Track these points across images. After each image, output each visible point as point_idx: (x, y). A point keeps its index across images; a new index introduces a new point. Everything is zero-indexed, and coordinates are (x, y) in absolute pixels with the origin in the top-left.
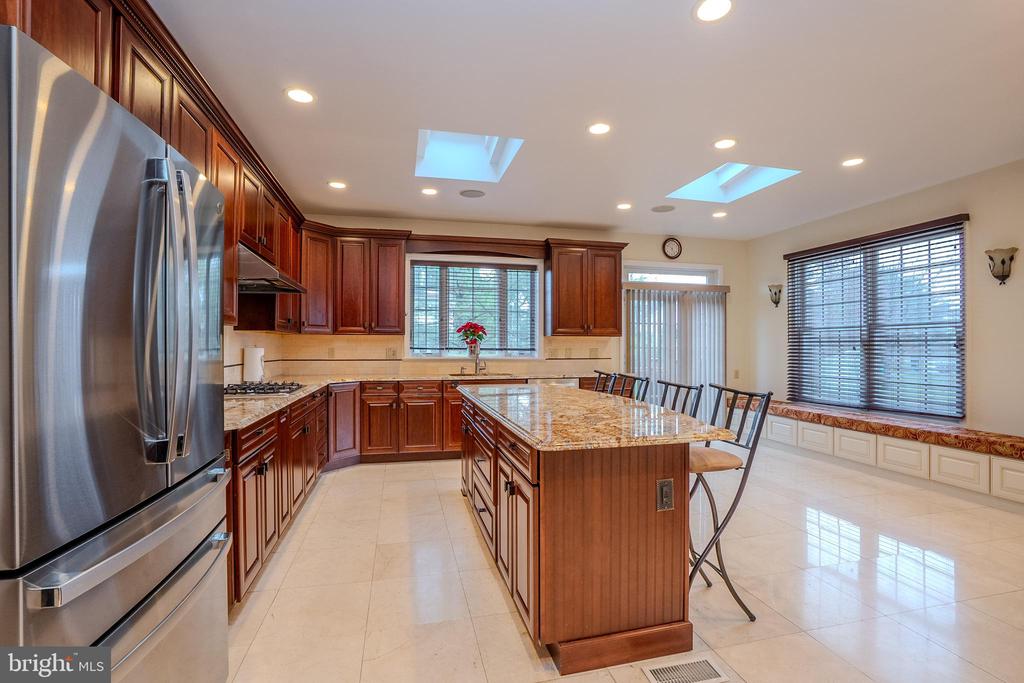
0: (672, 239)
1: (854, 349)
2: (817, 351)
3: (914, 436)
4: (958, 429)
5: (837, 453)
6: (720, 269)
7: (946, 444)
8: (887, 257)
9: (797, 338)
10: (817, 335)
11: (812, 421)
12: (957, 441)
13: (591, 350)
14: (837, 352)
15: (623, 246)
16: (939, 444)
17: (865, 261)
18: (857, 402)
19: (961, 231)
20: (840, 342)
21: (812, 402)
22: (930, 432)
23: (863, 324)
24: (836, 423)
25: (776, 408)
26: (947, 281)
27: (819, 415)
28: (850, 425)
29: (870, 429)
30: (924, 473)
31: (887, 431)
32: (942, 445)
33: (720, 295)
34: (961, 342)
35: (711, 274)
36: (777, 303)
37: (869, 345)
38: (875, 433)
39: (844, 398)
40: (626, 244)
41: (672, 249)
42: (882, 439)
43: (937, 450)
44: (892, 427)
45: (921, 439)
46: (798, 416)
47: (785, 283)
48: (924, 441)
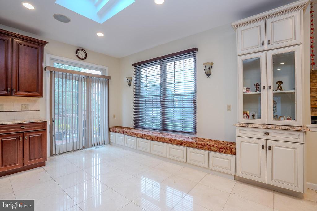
0: (81, 49)
1: (158, 105)
2: (145, 106)
3: (181, 143)
4: (194, 138)
5: (152, 152)
6: (107, 69)
7: (193, 147)
8: (170, 66)
9: (137, 100)
10: (144, 99)
11: (142, 138)
12: (197, 145)
13: (22, 106)
14: (152, 106)
15: (45, 43)
16: (190, 147)
17: (162, 67)
18: (159, 127)
19: (194, 56)
20: (153, 102)
21: (143, 128)
22: (187, 142)
23: (161, 94)
24: (151, 138)
25: (128, 132)
26: (190, 76)
27: (145, 135)
28: (157, 139)
29: (164, 141)
30: (184, 160)
31: (171, 141)
32: (191, 147)
33: (106, 80)
34: (195, 102)
35: (103, 70)
36: (130, 85)
37: (163, 103)
38: (166, 142)
39: (154, 126)
40: (47, 43)
41: (81, 54)
42: (169, 145)
43: (190, 149)
44: (172, 140)
45: (184, 145)
46: (136, 135)
47: (133, 77)
48: (185, 146)
